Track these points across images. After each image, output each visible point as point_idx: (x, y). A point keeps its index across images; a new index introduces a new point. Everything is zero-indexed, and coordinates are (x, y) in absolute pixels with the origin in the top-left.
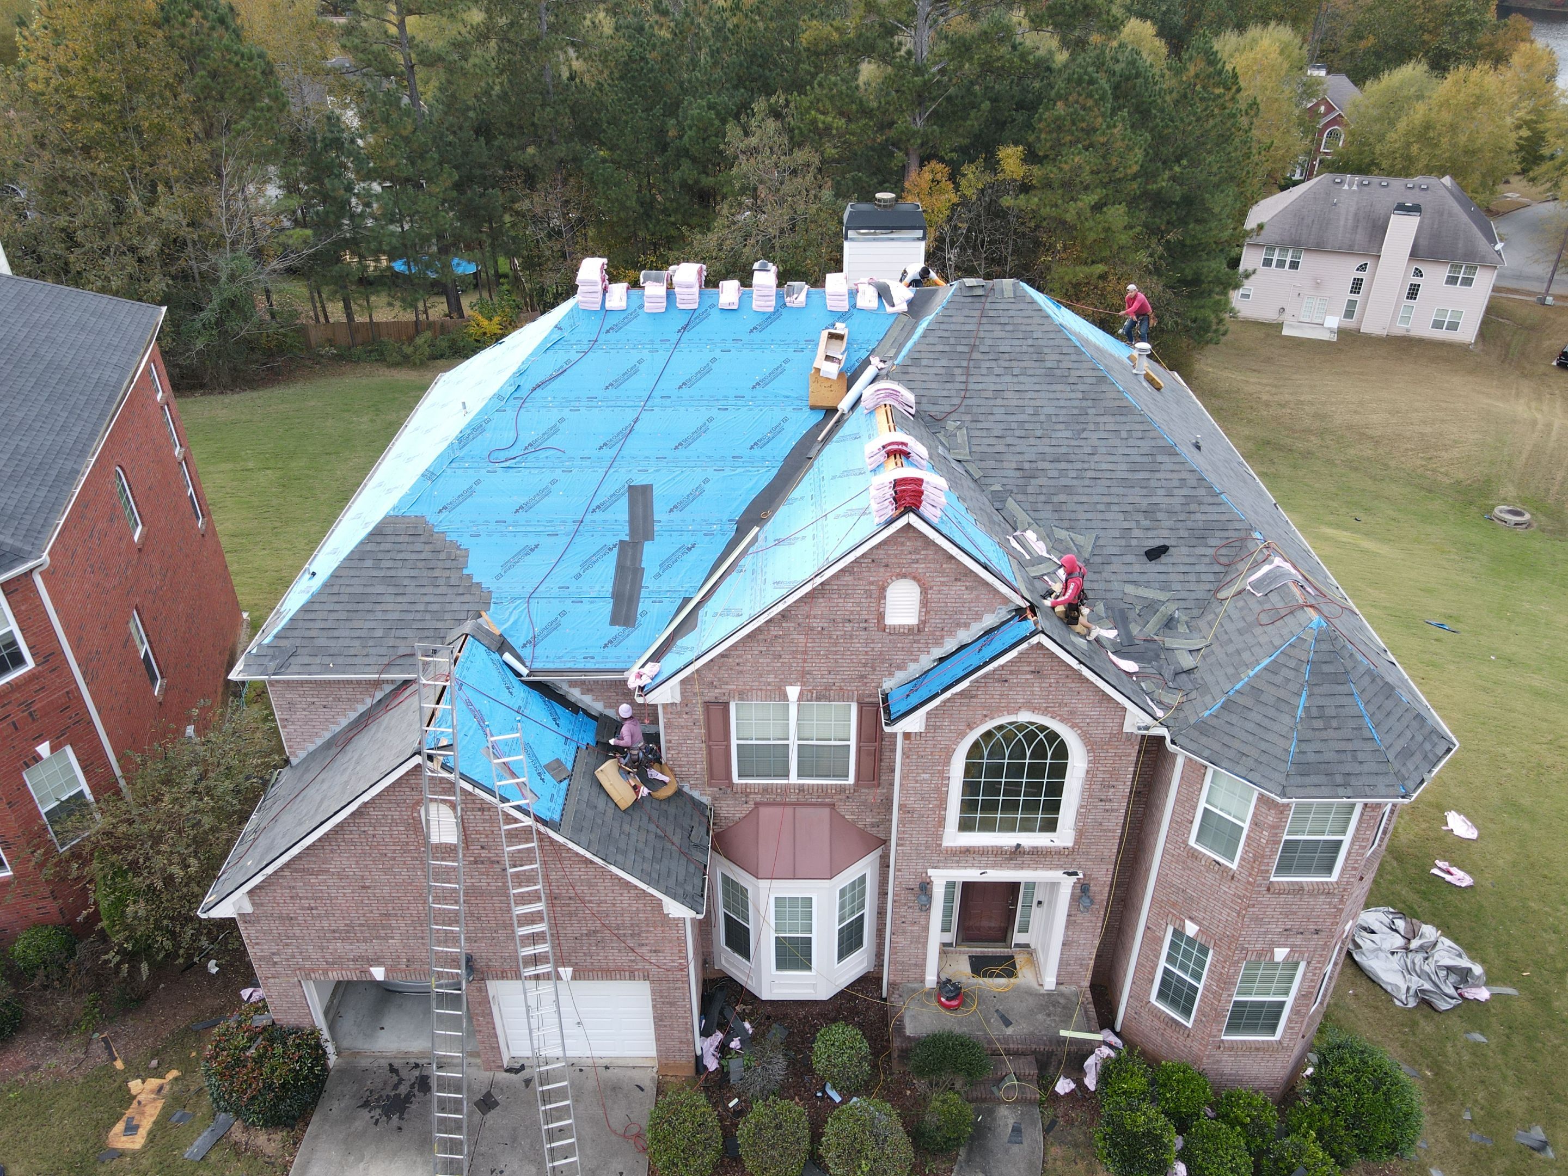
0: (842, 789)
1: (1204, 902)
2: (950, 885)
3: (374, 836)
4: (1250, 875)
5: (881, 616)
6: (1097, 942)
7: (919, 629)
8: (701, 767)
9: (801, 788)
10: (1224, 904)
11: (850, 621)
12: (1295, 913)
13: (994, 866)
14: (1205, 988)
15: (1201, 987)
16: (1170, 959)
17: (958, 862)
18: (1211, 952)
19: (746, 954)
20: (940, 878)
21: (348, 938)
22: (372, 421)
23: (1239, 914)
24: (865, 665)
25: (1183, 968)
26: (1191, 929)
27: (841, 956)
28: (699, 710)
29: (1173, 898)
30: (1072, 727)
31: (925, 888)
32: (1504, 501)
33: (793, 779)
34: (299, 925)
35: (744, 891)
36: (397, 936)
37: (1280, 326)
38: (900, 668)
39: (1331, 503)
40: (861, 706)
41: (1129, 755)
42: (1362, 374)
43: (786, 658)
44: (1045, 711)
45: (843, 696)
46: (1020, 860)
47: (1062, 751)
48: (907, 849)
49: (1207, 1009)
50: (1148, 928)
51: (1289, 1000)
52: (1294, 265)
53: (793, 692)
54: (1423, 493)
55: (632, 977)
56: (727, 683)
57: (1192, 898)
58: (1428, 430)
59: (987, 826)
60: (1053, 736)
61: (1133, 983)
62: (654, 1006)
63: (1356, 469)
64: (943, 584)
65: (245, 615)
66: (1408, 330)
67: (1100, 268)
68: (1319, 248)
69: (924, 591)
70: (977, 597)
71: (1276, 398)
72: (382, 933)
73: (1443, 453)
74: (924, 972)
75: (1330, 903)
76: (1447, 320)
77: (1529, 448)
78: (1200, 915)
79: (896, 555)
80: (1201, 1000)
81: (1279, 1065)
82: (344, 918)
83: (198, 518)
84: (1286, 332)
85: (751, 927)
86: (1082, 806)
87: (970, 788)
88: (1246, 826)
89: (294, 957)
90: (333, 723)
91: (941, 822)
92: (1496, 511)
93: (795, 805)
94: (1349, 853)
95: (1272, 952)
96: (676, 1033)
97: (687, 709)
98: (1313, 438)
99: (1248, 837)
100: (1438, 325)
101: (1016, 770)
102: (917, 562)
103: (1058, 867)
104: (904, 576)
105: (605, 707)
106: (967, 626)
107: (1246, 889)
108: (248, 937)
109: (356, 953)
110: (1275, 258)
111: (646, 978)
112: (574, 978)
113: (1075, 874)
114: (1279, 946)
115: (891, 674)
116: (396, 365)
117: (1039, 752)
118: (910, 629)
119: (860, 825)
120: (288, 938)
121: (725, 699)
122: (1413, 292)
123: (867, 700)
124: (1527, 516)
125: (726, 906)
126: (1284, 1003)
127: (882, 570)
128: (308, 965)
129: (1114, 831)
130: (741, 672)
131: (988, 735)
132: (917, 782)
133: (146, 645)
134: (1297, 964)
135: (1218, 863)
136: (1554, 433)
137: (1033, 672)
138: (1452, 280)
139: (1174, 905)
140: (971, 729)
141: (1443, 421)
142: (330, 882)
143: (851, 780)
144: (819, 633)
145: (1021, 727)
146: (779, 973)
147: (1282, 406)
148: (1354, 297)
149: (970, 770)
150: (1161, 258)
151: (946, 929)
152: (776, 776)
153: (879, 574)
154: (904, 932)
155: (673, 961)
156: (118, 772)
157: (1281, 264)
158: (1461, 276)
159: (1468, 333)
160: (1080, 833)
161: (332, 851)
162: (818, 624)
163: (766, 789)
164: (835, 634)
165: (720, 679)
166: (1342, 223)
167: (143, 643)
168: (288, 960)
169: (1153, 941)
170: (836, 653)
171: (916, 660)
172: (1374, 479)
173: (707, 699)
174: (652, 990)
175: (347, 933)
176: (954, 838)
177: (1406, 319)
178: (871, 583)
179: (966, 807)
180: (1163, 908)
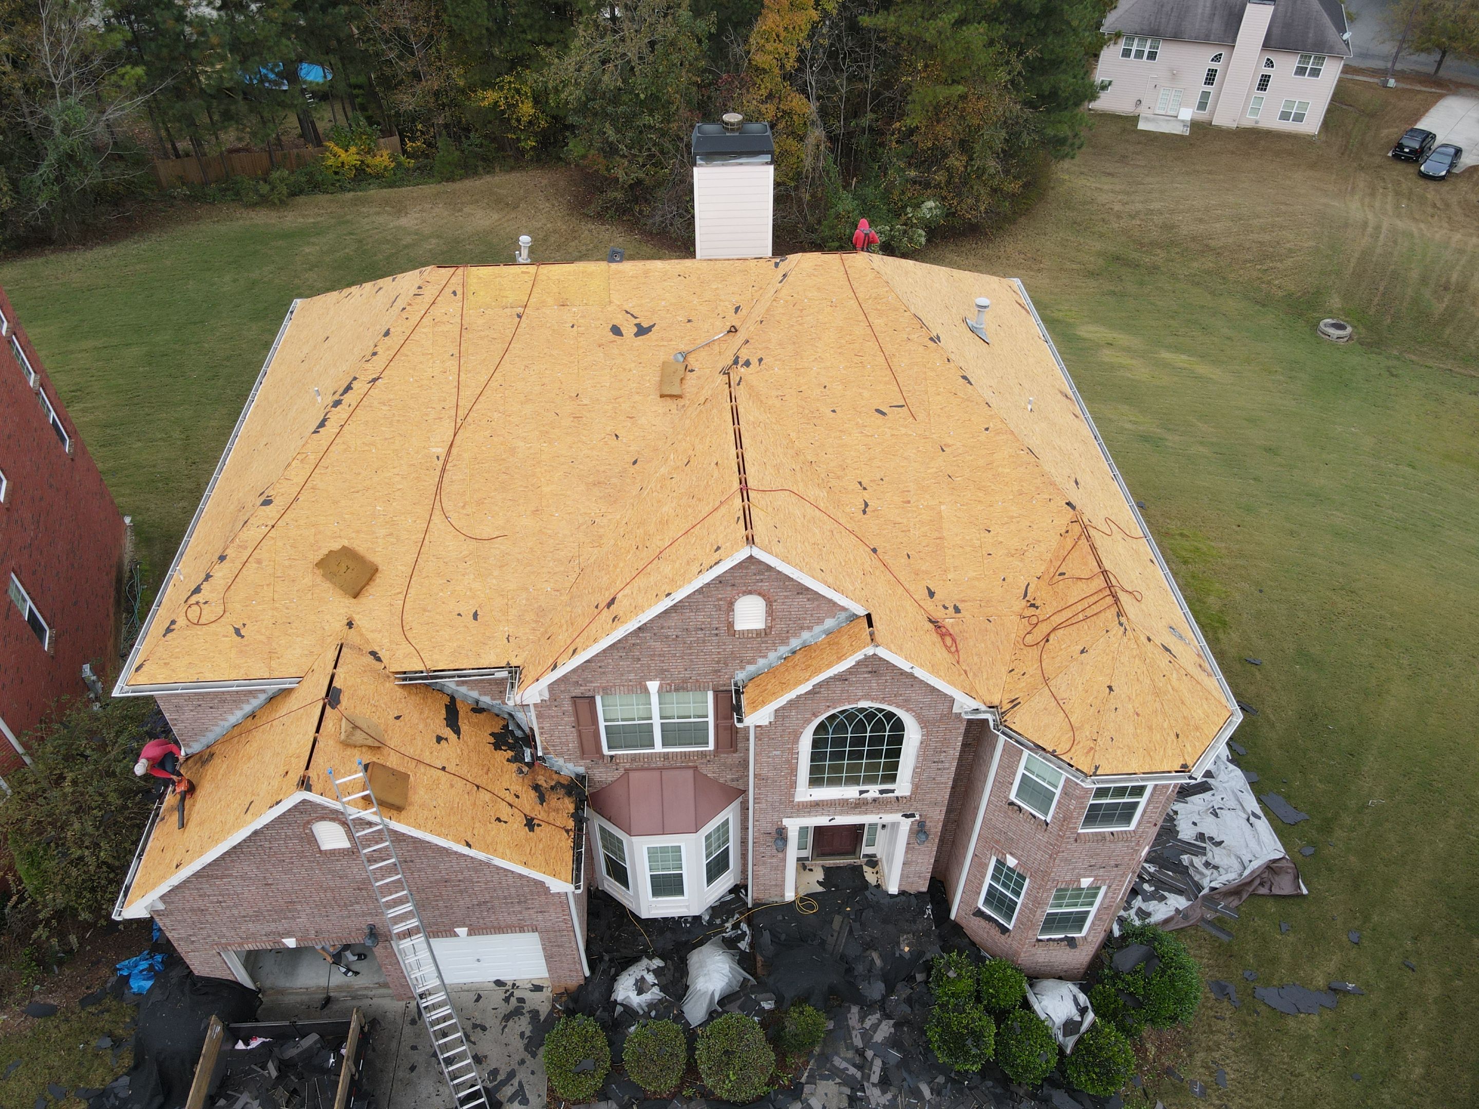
0: (703, 754)
1: (1022, 844)
2: (803, 831)
3: (270, 848)
4: (1061, 830)
5: (731, 625)
6: (933, 861)
7: (766, 632)
8: (573, 744)
9: (666, 756)
10: (1039, 848)
11: (702, 629)
12: (1098, 855)
13: (841, 813)
14: (1022, 904)
15: (1020, 902)
16: (994, 877)
17: (809, 812)
18: (1027, 880)
19: (625, 883)
20: (793, 825)
21: (259, 920)
22: (235, 281)
23: (1051, 856)
24: (718, 662)
25: (1005, 885)
26: (1011, 862)
27: (710, 880)
28: (567, 706)
29: (997, 837)
30: (907, 711)
31: (781, 835)
32: (1330, 313)
33: (659, 748)
34: (210, 914)
35: (621, 842)
36: (304, 916)
37: (1135, 119)
38: (749, 663)
39: (1172, 322)
40: (716, 693)
41: (959, 728)
42: (1210, 173)
43: (645, 661)
44: (883, 700)
45: (700, 687)
46: (864, 808)
47: (899, 726)
48: (763, 806)
49: (1025, 920)
50: (975, 855)
51: (1093, 910)
52: (1152, 56)
53: (653, 686)
54: (1257, 307)
55: (522, 930)
56: (591, 682)
57: (1012, 839)
58: (1267, 237)
59: (834, 782)
60: (890, 716)
61: (963, 892)
62: (544, 949)
63: (1198, 284)
64: (786, 597)
65: (127, 520)
66: (1257, 122)
67: (960, 89)
68: (1177, 37)
69: (769, 603)
70: (818, 606)
71: (1128, 208)
72: (290, 915)
73: (1279, 265)
74: (783, 889)
75: (1128, 846)
76: (1293, 112)
77: (1356, 255)
78: (1019, 853)
79: (741, 577)
80: (1019, 913)
81: (1084, 953)
82: (252, 907)
83: (63, 440)
84: (1142, 126)
85: (628, 866)
86: (917, 767)
87: (816, 756)
88: (1058, 792)
89: (210, 936)
90: (222, 720)
91: (793, 785)
92: (1321, 324)
93: (660, 769)
94: (1145, 811)
95: (1079, 881)
96: (565, 965)
97: (556, 703)
98: (1159, 251)
99: (1059, 802)
100: (1285, 116)
101: (860, 741)
102: (762, 581)
103: (897, 811)
104: (750, 593)
105: (480, 695)
106: (810, 628)
107: (1057, 840)
108: (164, 926)
109: (268, 930)
110: (1134, 48)
111: (535, 929)
112: (470, 934)
113: (913, 816)
114: (1085, 877)
115: (743, 668)
116: (253, 206)
117: (879, 726)
118: (758, 633)
119: (722, 781)
120: (202, 924)
121: (590, 694)
122: (1264, 83)
123: (721, 688)
124: (1349, 329)
125: (604, 847)
126: (1088, 912)
127: (729, 588)
128: (223, 941)
129: (946, 783)
130: (604, 673)
131: (833, 717)
132: (769, 757)
133: (29, 603)
134: (1099, 888)
135: (1034, 817)
136: (1382, 237)
137: (870, 672)
138: (1301, 71)
139: (997, 842)
140: (816, 717)
141: (1282, 227)
142: (235, 883)
143: (711, 746)
144: (673, 640)
145: (862, 710)
146: (655, 899)
147: (1132, 217)
148: (1208, 88)
149: (816, 744)
150: (1020, 73)
151: (801, 847)
152: (643, 746)
153: (729, 592)
154: (764, 863)
155: (558, 918)
156: (20, 749)
157: (1139, 54)
158: (1309, 67)
159: (1311, 125)
160: (916, 787)
161: (232, 861)
162: (672, 633)
163: (634, 758)
164: (688, 640)
165: (584, 679)
166: (1200, 11)
167: (24, 600)
168: (205, 939)
169: (979, 866)
170: (691, 654)
171: (765, 657)
172: (1213, 293)
173: (574, 695)
174: (542, 939)
175: (258, 916)
176: (805, 793)
177: (1255, 111)
178: (721, 599)
179: (814, 770)
180: (988, 843)
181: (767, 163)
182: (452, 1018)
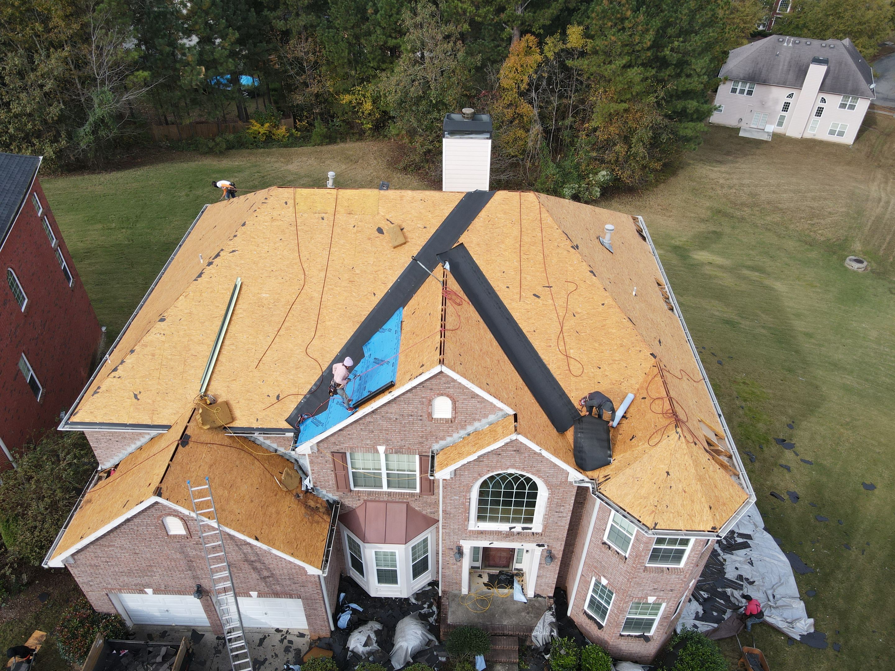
0: (413, 495)
1: (610, 570)
2: (475, 549)
3: (138, 530)
4: (634, 563)
5: (430, 415)
6: (556, 576)
7: (451, 421)
8: (332, 482)
9: (389, 494)
10: (621, 573)
11: (411, 416)
12: (659, 582)
13: (497, 540)
14: (611, 610)
15: (609, 608)
16: (594, 591)
17: (477, 537)
18: (614, 594)
19: (362, 573)
20: (467, 546)
21: (130, 576)
22: (187, 195)
23: (628, 580)
24: (422, 437)
25: (600, 596)
26: (604, 582)
27: (415, 576)
28: (329, 457)
29: (595, 564)
30: (539, 477)
31: (459, 551)
32: (853, 253)
33: (385, 488)
34: (102, 569)
35: (359, 546)
36: (158, 575)
37: (738, 130)
38: (442, 439)
39: (751, 252)
40: (421, 456)
41: (572, 492)
42: (783, 164)
43: (376, 432)
44: (523, 469)
45: (410, 452)
46: (512, 538)
47: (534, 486)
48: (447, 531)
49: (612, 621)
50: (582, 575)
51: (657, 619)
52: (750, 93)
53: (381, 449)
54: (806, 247)
55: (291, 596)
56: (343, 443)
57: (604, 567)
58: (816, 204)
59: (493, 519)
60: (528, 480)
61: (575, 599)
62: (305, 610)
63: (769, 230)
64: (465, 399)
65: (104, 329)
66: (814, 135)
67: (626, 105)
68: (764, 82)
69: (454, 402)
70: (485, 406)
71: (728, 182)
72: (149, 574)
73: (822, 221)
74: (461, 586)
75: (679, 578)
76: (838, 130)
77: (873, 218)
78: (609, 576)
79: (436, 385)
80: (609, 616)
81: (652, 647)
82: (126, 567)
83: (69, 279)
84: (741, 134)
85: (363, 562)
86: (546, 515)
87: (481, 502)
88: (633, 538)
89: (101, 583)
90: (123, 449)
91: (468, 519)
92: (847, 259)
93: (387, 502)
94: (689, 556)
95: (647, 599)
96: (318, 622)
97: (322, 455)
98: (746, 209)
99: (633, 544)
100: (832, 132)
101: (510, 495)
102: (449, 388)
103: (533, 542)
104: (442, 395)
105: (278, 446)
106: (479, 420)
107: (632, 570)
108: (74, 574)
109: (136, 582)
110: (739, 88)
111: (299, 597)
112: (259, 596)
113: (543, 546)
114: (651, 596)
115: (437, 442)
116: (205, 154)
117: (522, 486)
118: (447, 420)
119: (424, 512)
120: (97, 574)
121: (343, 451)
122: (819, 112)
123: (424, 454)
124: (865, 263)
125: (350, 549)
126: (654, 620)
127: (429, 391)
128: (109, 586)
129: (564, 526)
130: (351, 438)
131: (492, 478)
132: (451, 500)
133: (32, 372)
134: (661, 604)
135: (618, 553)
136: (890, 208)
137: (515, 451)
138: (843, 106)
139: (596, 567)
140: (481, 477)
141: (825, 199)
142: (116, 551)
143: (418, 490)
144: (394, 421)
145: (511, 475)
146: (379, 585)
147: (730, 188)
148: (784, 113)
149: (481, 493)
150: (663, 98)
151: (475, 559)
152: (375, 486)
153: (428, 393)
154: (449, 568)
155: (313, 591)
156: (11, 458)
157: (742, 92)
158: (848, 103)
159: (849, 139)
160: (545, 527)
161: (114, 537)
162: (393, 417)
163: (370, 493)
164: (403, 422)
165: (339, 441)
166: (781, 67)
167: (29, 370)
168: (98, 584)
169: (585, 582)
170: (405, 431)
171: (451, 436)
172: (779, 236)
173: (333, 450)
174: (304, 604)
175: (130, 573)
176: (474, 525)
177: (813, 128)
178: (423, 398)
179: (480, 510)
180: (592, 568)
181: (487, 138)
182: (245, 649)
